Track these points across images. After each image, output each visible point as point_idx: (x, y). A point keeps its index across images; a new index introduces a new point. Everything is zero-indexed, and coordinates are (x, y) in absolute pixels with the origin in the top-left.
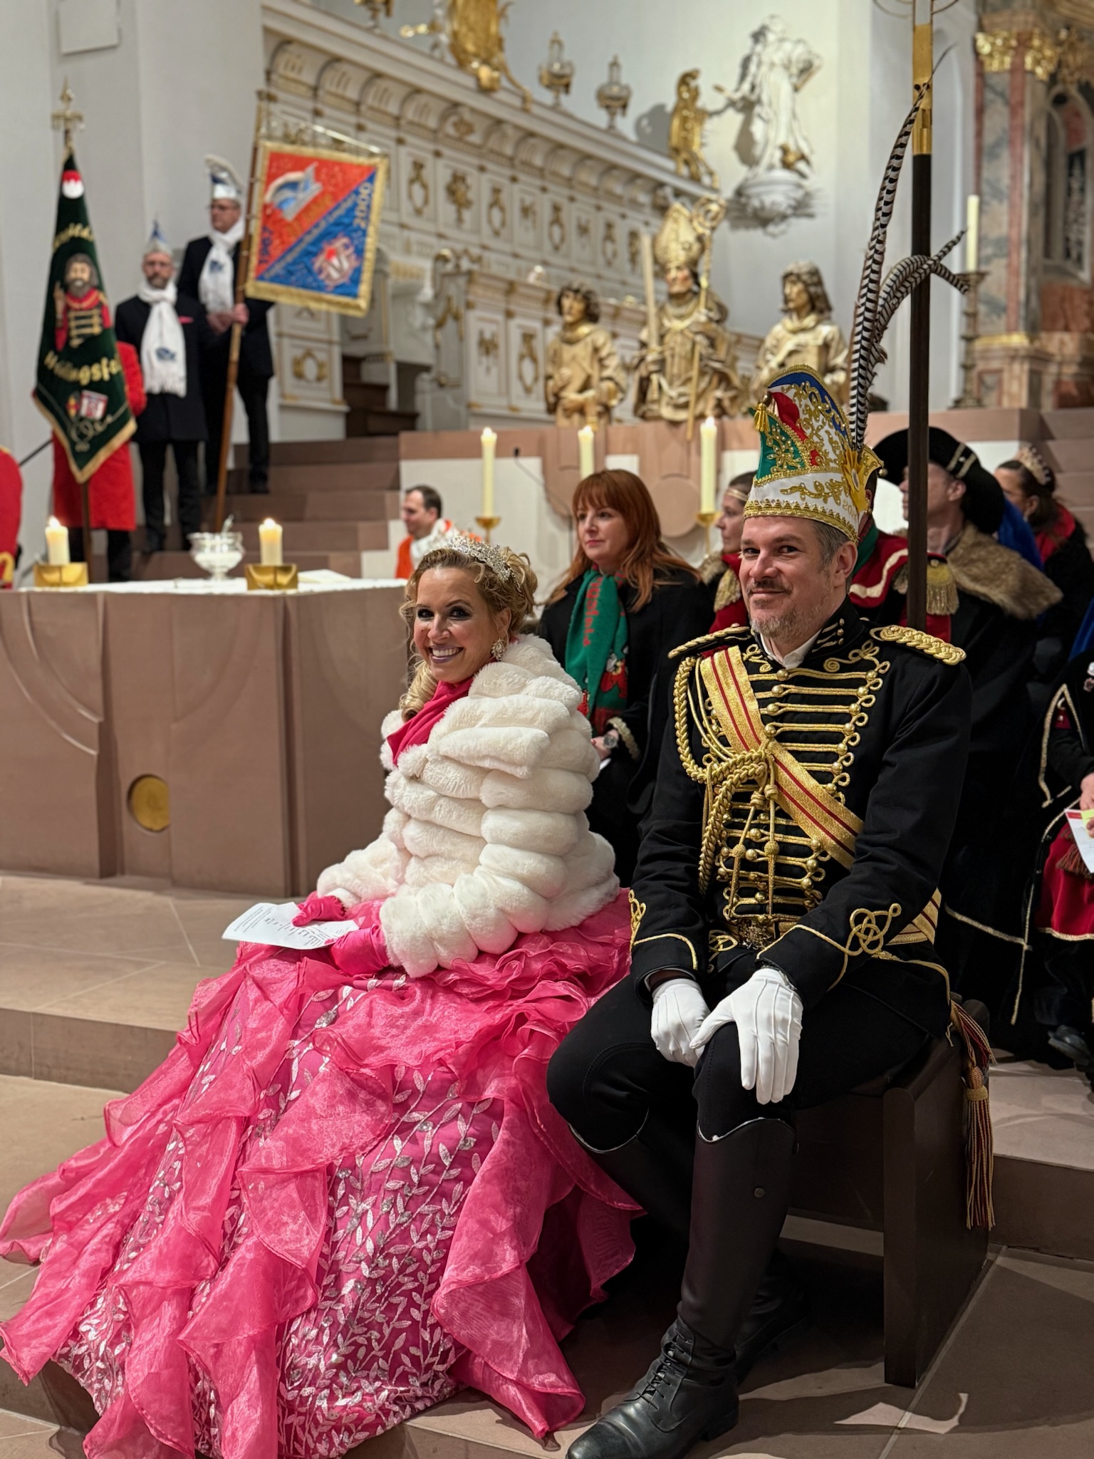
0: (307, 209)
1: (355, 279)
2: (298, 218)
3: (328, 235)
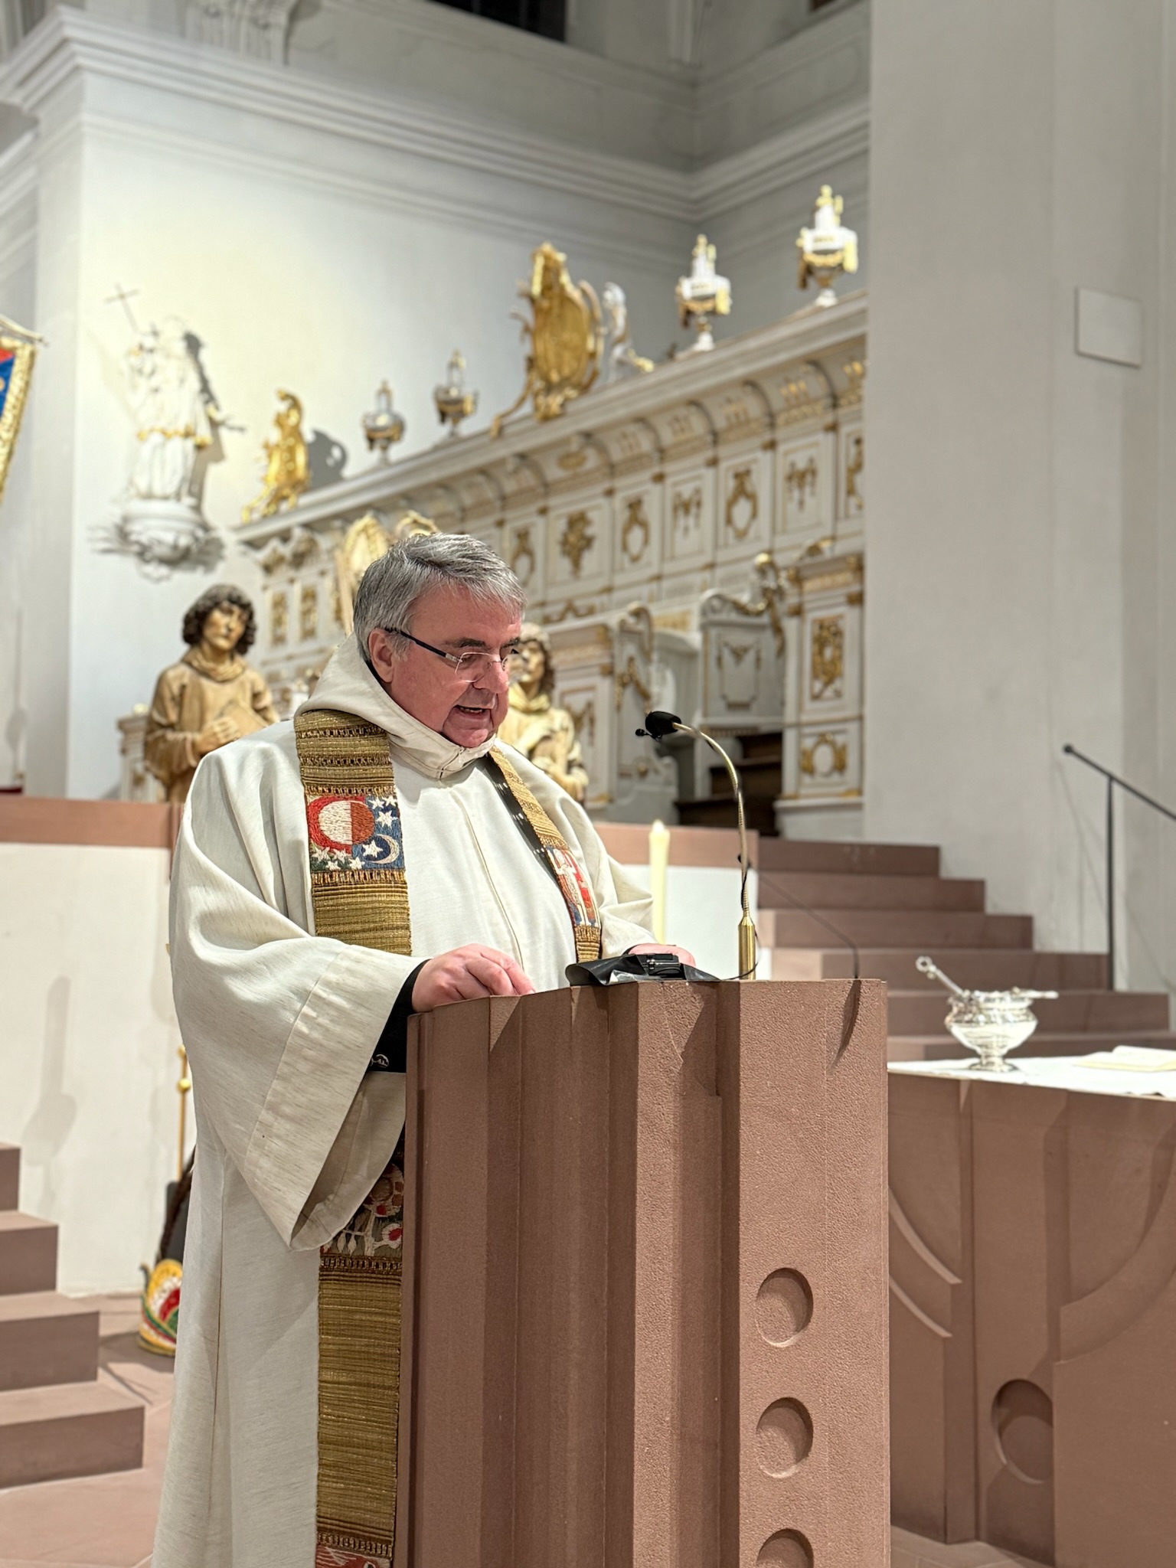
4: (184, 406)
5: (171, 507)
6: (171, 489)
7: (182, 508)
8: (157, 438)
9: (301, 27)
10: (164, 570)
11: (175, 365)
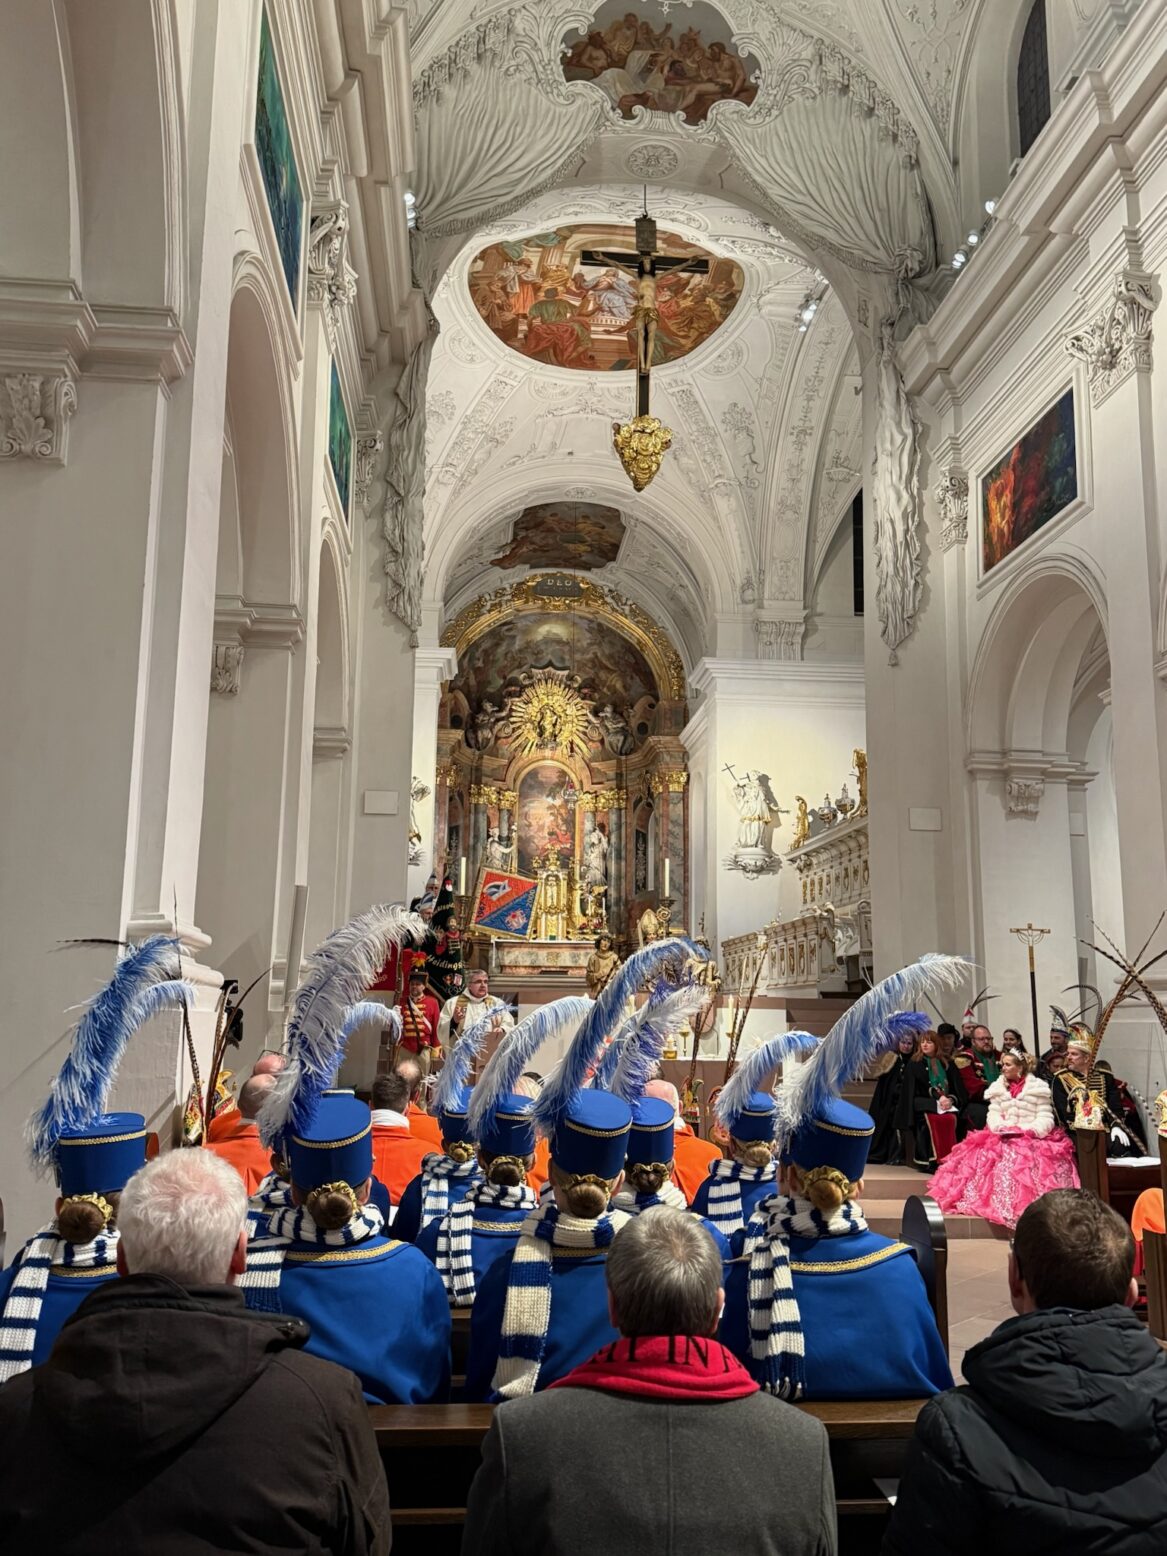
0: (503, 897)
1: (525, 927)
2: (498, 900)
3: (514, 908)
4: (758, 806)
5: (754, 849)
6: (754, 842)
7: (759, 850)
8: (747, 822)
9: (809, 640)
10: (755, 875)
11: (754, 790)
